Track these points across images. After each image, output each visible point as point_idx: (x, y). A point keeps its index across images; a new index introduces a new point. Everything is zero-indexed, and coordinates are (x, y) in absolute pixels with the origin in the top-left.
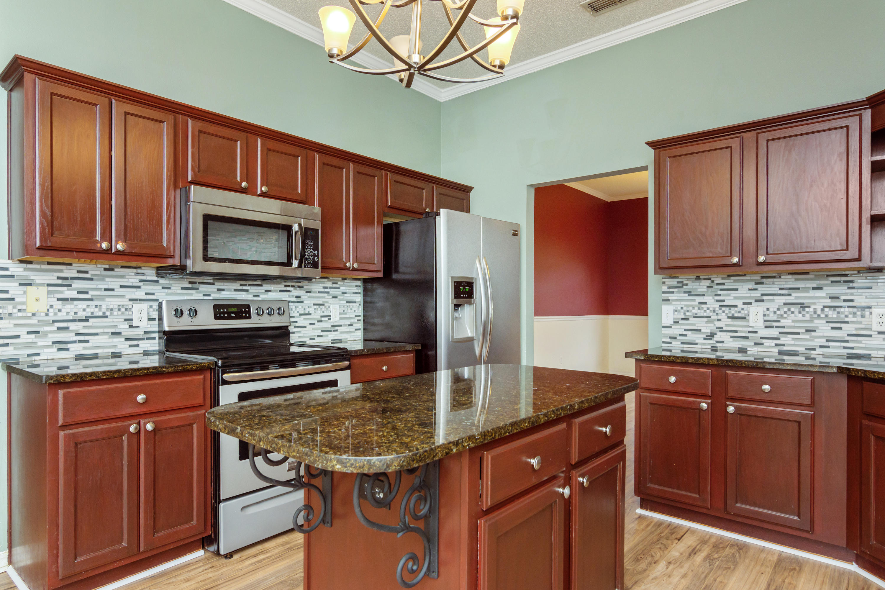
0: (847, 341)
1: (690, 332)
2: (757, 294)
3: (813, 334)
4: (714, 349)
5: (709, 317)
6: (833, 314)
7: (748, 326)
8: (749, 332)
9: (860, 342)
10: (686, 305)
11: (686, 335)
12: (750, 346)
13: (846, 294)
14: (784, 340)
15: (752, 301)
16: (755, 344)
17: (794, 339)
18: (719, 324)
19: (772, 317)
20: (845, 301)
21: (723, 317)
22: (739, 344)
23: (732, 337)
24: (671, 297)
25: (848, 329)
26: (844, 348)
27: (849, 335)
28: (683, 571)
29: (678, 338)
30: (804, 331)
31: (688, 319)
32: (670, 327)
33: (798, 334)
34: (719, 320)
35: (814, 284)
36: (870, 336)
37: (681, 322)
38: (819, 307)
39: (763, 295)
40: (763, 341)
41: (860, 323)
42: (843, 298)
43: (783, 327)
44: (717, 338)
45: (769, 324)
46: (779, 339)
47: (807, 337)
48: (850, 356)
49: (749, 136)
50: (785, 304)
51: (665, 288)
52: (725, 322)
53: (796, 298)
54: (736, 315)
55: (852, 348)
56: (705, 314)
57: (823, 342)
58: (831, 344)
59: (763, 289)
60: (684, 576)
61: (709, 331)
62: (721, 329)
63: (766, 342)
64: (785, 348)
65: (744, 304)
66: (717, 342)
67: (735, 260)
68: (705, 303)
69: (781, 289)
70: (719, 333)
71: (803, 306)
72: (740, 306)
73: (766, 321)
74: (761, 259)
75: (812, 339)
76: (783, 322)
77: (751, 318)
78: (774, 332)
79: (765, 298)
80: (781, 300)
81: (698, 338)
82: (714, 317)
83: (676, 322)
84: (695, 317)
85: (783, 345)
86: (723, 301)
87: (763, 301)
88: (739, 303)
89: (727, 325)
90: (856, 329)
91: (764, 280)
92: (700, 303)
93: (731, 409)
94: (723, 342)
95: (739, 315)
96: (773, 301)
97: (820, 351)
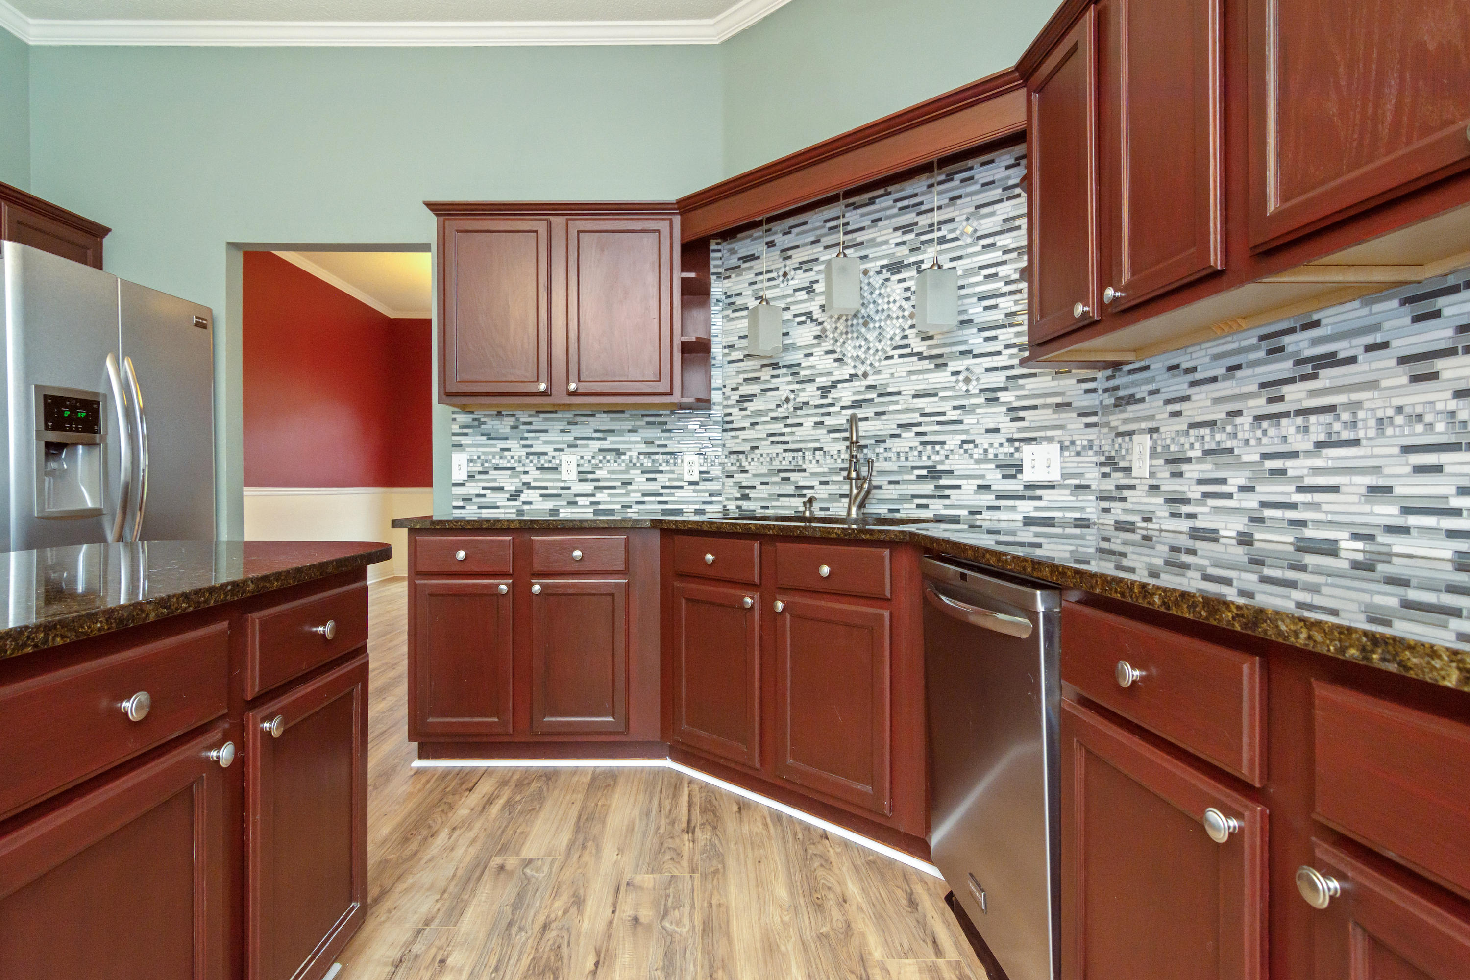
0: (661, 495)
1: (489, 491)
2: (569, 438)
3: (629, 487)
4: (520, 512)
5: (513, 469)
6: (647, 463)
7: (560, 480)
8: (562, 488)
9: (672, 495)
10: (483, 453)
11: (484, 496)
12: (562, 506)
13: (660, 438)
14: (600, 496)
15: (564, 446)
16: (569, 503)
17: (610, 495)
18: (526, 478)
19: (587, 467)
20: (659, 446)
21: (530, 468)
22: (549, 505)
23: (541, 495)
24: (464, 441)
25: (663, 479)
26: (659, 503)
27: (663, 487)
28: (471, 835)
29: (475, 500)
30: (619, 484)
31: (486, 473)
32: (463, 485)
33: (614, 488)
34: (526, 473)
35: (628, 425)
36: (681, 487)
37: (478, 477)
38: (634, 454)
39: (576, 438)
40: (578, 499)
41: (672, 472)
42: (657, 442)
43: (598, 480)
44: (524, 497)
45: (583, 476)
46: (594, 495)
47: (623, 491)
48: (665, 512)
50: (600, 450)
51: (456, 428)
52: (533, 476)
53: (612, 443)
54: (546, 465)
55: (666, 503)
56: (509, 465)
57: (638, 497)
58: (646, 499)
59: (577, 431)
60: (474, 841)
61: (513, 488)
62: (527, 485)
63: (581, 501)
64: (601, 507)
65: (556, 450)
66: (524, 503)
67: (543, 387)
68: (508, 450)
69: (596, 431)
70: (526, 491)
71: (619, 453)
72: (551, 453)
73: (580, 473)
74: (573, 387)
75: (627, 494)
76: (599, 474)
77: (564, 469)
78: (588, 487)
79: (579, 442)
80: (596, 445)
81: (500, 499)
82: (520, 469)
83: (471, 477)
84: (495, 469)
85: (598, 503)
86: (531, 446)
87: (576, 446)
88: (549, 449)
89: (535, 480)
90: (670, 480)
91: (578, 419)
92: (503, 450)
93: (536, 588)
94: (530, 503)
95: (550, 465)
96: (587, 446)
97: (636, 508)
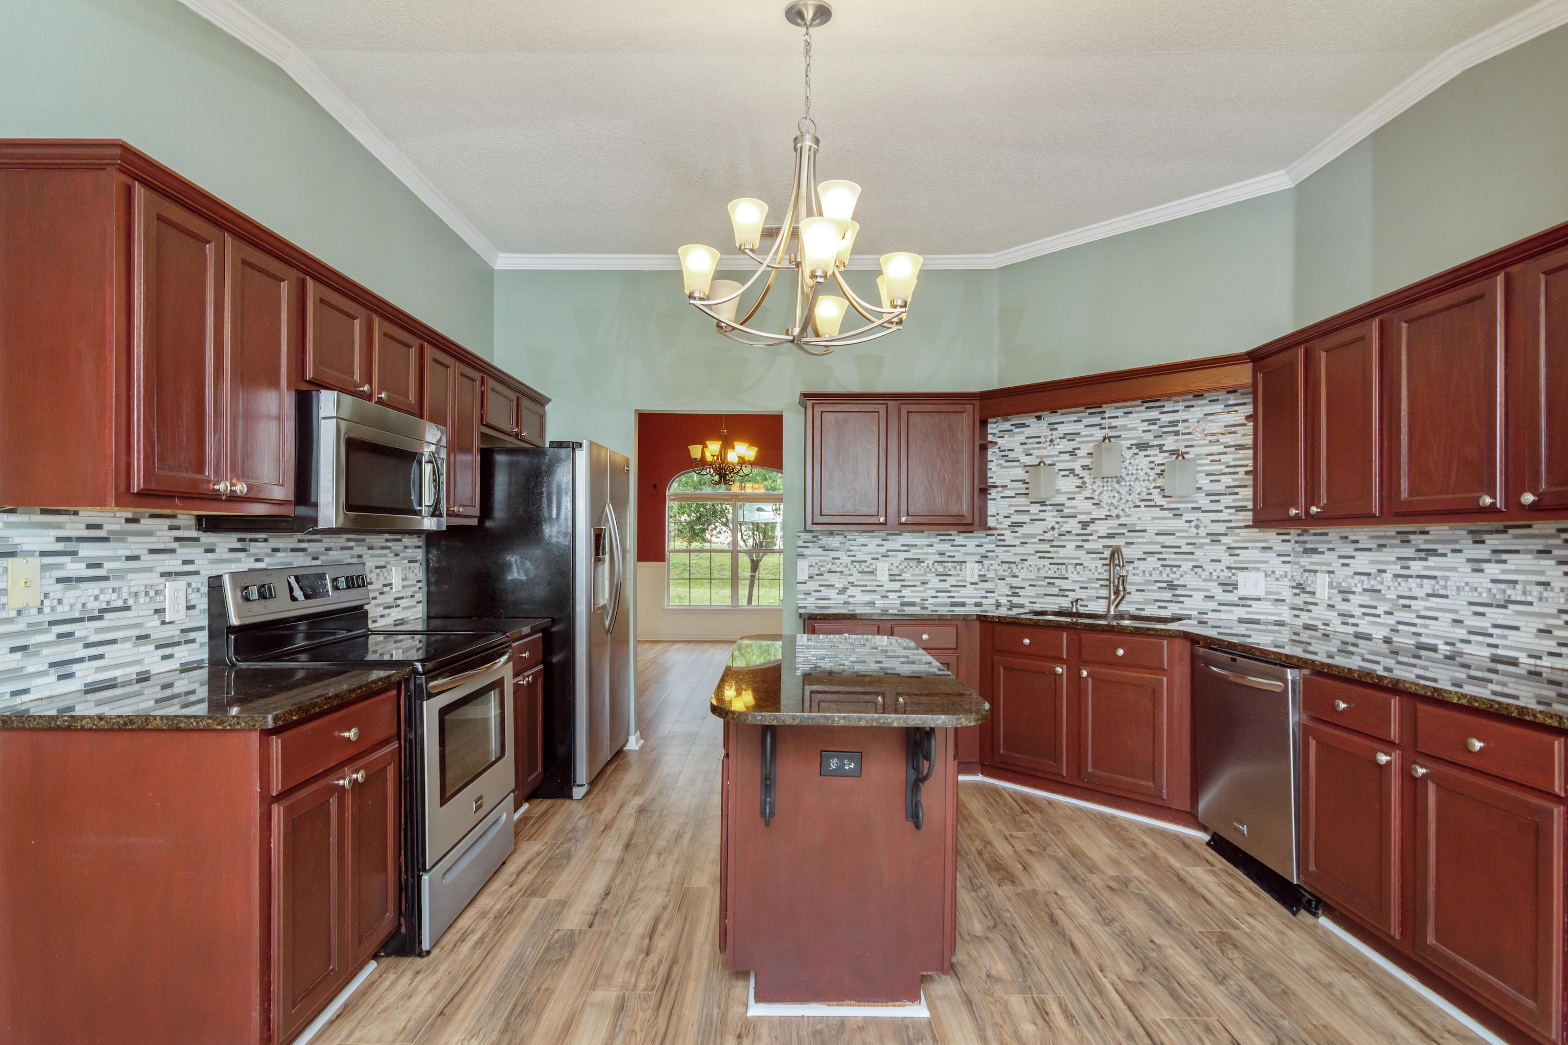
0: (950, 592)
1: (824, 588)
2: (883, 550)
3: (926, 586)
4: (847, 603)
5: (842, 572)
6: (940, 569)
7: (876, 580)
8: (877, 586)
9: (958, 592)
10: (821, 561)
11: (820, 591)
12: (877, 599)
13: (950, 551)
14: (905, 592)
15: (879, 556)
16: (882, 597)
17: (912, 591)
18: (851, 579)
19: (896, 572)
20: (949, 557)
21: (854, 571)
22: (868, 597)
23: (862, 591)
24: (806, 552)
25: (951, 580)
26: (949, 597)
27: (952, 586)
29: (813, 594)
30: (919, 583)
31: (822, 575)
32: (805, 583)
33: (915, 586)
34: (850, 575)
35: (927, 541)
36: (965, 586)
37: (816, 577)
38: (931, 562)
39: (888, 551)
40: (889, 594)
41: (958, 575)
42: (947, 554)
43: (904, 580)
44: (849, 592)
45: (893, 578)
46: (900, 591)
47: (922, 589)
48: (954, 604)
49: (891, 404)
50: (906, 559)
51: (800, 543)
52: (856, 577)
53: (914, 554)
54: (866, 570)
55: (953, 597)
56: (838, 570)
57: (933, 593)
58: (939, 594)
59: (889, 545)
61: (842, 586)
62: (853, 584)
63: (891, 595)
64: (905, 600)
65: (873, 559)
66: (849, 596)
67: (882, 520)
68: (838, 559)
69: (903, 545)
70: (851, 588)
71: (919, 561)
72: (870, 561)
73: (890, 575)
74: (903, 520)
75: (925, 591)
76: (904, 576)
77: (879, 572)
78: (897, 586)
79: (890, 553)
80: (902, 555)
81: (832, 593)
82: (846, 572)
83: (811, 577)
84: (829, 572)
85: (904, 597)
86: (854, 556)
87: (888, 556)
88: (868, 558)
89: (857, 580)
90: (957, 581)
91: (889, 537)
92: (834, 558)
94: (854, 596)
95: (869, 570)
96: (896, 556)
97: (931, 601)
